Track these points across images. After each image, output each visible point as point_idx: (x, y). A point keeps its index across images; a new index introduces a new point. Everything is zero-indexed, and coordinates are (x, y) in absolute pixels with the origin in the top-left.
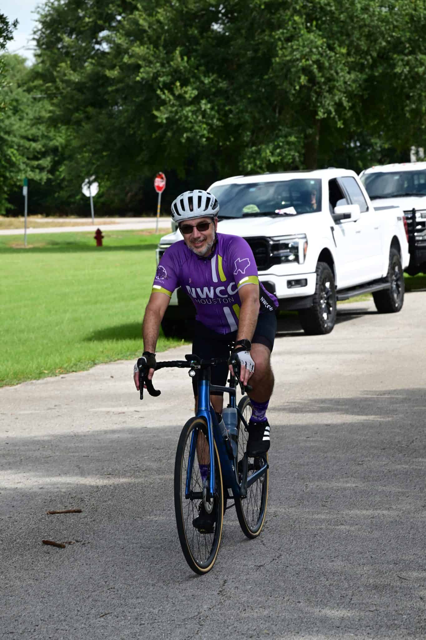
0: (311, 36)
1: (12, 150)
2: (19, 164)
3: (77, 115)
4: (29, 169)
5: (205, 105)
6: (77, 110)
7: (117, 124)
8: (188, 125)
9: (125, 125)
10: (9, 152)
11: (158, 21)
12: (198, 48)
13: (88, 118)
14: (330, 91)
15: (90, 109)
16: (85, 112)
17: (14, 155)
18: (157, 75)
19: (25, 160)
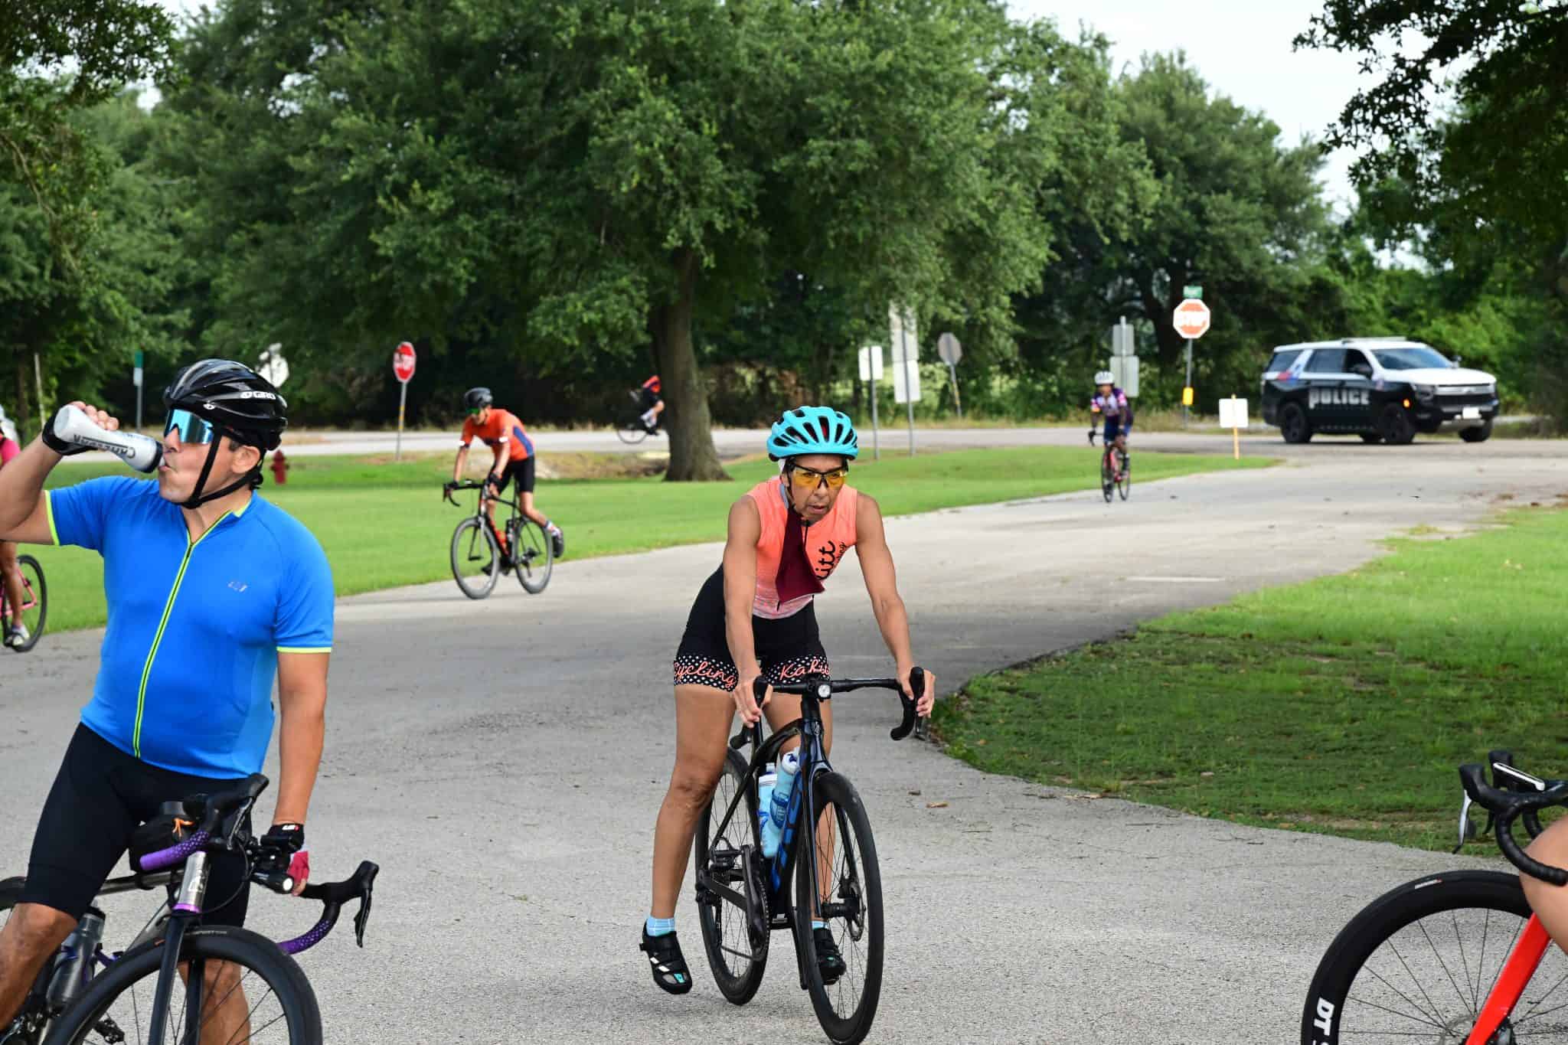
0: (661, 102)
1: (112, 292)
2: (127, 321)
3: (235, 237)
4: (146, 332)
5: (465, 222)
6: (236, 227)
7: (309, 255)
8: (434, 261)
9: (322, 259)
10: (108, 298)
11: (388, 68)
12: (460, 117)
13: (256, 242)
14: (693, 201)
15: (260, 227)
16: (249, 232)
17: (116, 302)
18: (382, 170)
19: (139, 312)
